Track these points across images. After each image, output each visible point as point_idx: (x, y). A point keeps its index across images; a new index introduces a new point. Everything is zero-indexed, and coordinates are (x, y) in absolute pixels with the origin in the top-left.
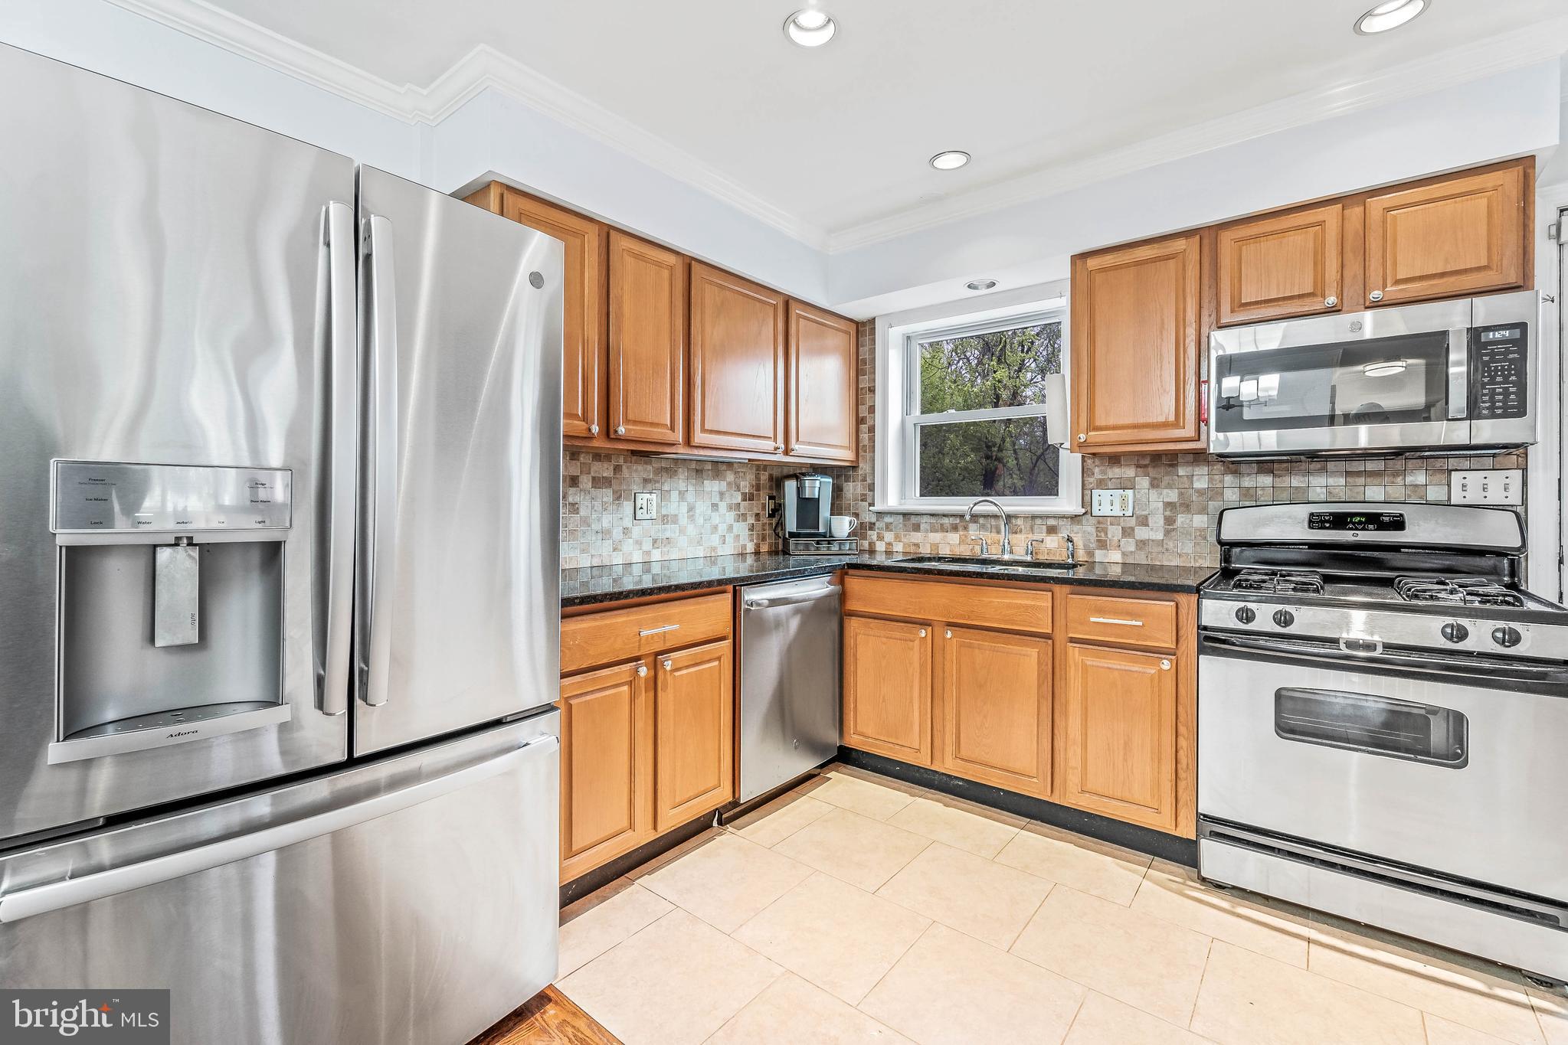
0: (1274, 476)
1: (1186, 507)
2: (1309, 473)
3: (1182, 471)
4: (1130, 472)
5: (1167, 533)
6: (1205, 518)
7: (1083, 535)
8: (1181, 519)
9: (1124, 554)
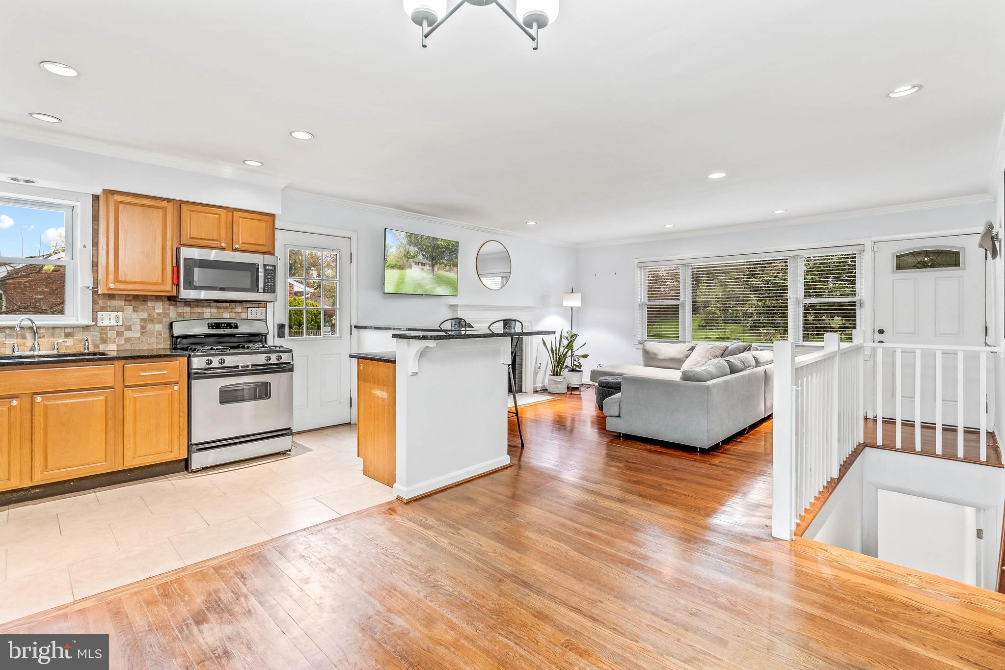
0: (191, 308)
1: (152, 321)
2: (204, 306)
3: (149, 304)
4: (121, 303)
5: (142, 333)
6: (161, 326)
7: (93, 337)
8: (149, 327)
9: (118, 345)
